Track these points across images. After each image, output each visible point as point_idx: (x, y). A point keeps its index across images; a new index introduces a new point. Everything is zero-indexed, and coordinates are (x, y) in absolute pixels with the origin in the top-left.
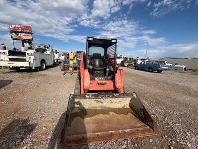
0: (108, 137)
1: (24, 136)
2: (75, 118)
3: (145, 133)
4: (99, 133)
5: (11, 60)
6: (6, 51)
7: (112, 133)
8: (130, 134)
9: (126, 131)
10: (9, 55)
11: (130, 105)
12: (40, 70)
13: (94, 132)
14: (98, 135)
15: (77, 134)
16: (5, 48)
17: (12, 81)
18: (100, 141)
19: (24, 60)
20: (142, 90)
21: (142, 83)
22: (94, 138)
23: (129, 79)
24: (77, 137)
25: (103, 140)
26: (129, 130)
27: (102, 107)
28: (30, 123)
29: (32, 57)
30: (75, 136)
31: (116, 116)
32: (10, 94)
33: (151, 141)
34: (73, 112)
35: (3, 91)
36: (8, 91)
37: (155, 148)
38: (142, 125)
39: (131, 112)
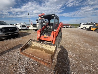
0: (31, 57)
1: (18, 48)
4: (30, 55)
5: (33, 27)
6: (32, 24)
7: (34, 57)
8: (39, 60)
9: (39, 58)
10: (33, 25)
16: (32, 23)
17: (31, 34)
18: (28, 57)
19: (36, 27)
20: (80, 47)
22: (27, 55)
23: (81, 39)
26: (40, 59)
27: (42, 47)
29: (38, 26)
30: (25, 52)
31: (44, 53)
34: (32, 46)
35: (26, 36)
36: (28, 36)
37: (42, 71)
38: (48, 60)
39: (52, 54)
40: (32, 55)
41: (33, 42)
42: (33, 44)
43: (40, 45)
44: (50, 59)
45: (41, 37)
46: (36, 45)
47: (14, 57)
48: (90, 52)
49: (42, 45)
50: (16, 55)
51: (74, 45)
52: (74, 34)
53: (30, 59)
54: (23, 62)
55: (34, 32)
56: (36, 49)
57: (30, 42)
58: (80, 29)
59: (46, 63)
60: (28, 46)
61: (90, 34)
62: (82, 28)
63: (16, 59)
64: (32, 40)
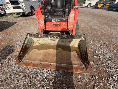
0: (47, 67)
1: (7, 55)
2: (34, 50)
3: (77, 70)
4: (42, 62)
5: (14, 8)
6: (9, 2)
7: (51, 64)
9: (62, 65)
11: (78, 45)
12: (32, 15)
13: (40, 61)
14: (41, 63)
15: (29, 60)
17: (16, 23)
18: (40, 67)
20: (101, 32)
21: (106, 24)
22: (38, 65)
23: (95, 21)
24: (28, 62)
25: (43, 67)
26: (65, 65)
28: (13, 48)
30: (28, 61)
31: (62, 52)
32: (12, 30)
33: (80, 77)
34: (35, 45)
35: (10, 28)
36: (13, 29)
37: (80, 83)
38: (78, 63)
39: (76, 51)
40: (46, 62)
41: (33, 38)
42: (35, 41)
43: (49, 40)
44: (79, 61)
45: (47, 26)
46: (40, 42)
47: (12, 77)
48: (115, 35)
49: (53, 40)
50: (14, 71)
51: (93, 30)
52: (82, 14)
53: (47, 70)
54: (38, 80)
55: (21, 18)
56: (46, 49)
57: (28, 40)
58: (84, 7)
59: (78, 70)
60: (28, 48)
61: (99, 13)
62: (87, 5)
63: (18, 81)
64: (31, 35)
